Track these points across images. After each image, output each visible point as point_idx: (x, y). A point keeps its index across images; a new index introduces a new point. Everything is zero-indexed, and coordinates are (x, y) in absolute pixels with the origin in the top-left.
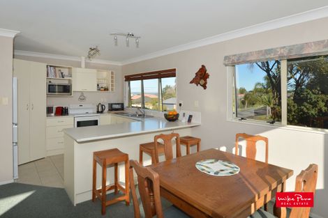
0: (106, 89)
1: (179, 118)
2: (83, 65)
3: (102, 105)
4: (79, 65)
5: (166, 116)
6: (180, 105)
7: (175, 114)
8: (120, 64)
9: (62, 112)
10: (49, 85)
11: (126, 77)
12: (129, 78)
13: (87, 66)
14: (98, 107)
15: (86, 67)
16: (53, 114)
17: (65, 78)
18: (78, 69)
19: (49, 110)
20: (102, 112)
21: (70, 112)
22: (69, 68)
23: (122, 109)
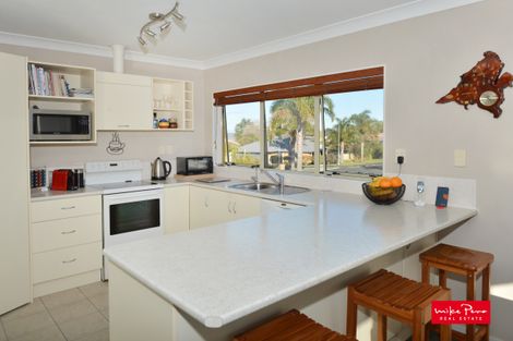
0: (173, 125)
1: (405, 197)
2: (118, 65)
3: (164, 163)
4: (108, 66)
5: (367, 190)
6: (400, 160)
7: (396, 184)
8: (201, 66)
9: (69, 181)
10: (35, 116)
11: (216, 95)
12: (223, 99)
13: (129, 68)
14: (154, 166)
15: (125, 72)
16: (45, 189)
17: (76, 97)
18: (107, 75)
19: (37, 179)
20: (163, 179)
21: (88, 181)
22: (83, 73)
23: (210, 169)
